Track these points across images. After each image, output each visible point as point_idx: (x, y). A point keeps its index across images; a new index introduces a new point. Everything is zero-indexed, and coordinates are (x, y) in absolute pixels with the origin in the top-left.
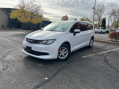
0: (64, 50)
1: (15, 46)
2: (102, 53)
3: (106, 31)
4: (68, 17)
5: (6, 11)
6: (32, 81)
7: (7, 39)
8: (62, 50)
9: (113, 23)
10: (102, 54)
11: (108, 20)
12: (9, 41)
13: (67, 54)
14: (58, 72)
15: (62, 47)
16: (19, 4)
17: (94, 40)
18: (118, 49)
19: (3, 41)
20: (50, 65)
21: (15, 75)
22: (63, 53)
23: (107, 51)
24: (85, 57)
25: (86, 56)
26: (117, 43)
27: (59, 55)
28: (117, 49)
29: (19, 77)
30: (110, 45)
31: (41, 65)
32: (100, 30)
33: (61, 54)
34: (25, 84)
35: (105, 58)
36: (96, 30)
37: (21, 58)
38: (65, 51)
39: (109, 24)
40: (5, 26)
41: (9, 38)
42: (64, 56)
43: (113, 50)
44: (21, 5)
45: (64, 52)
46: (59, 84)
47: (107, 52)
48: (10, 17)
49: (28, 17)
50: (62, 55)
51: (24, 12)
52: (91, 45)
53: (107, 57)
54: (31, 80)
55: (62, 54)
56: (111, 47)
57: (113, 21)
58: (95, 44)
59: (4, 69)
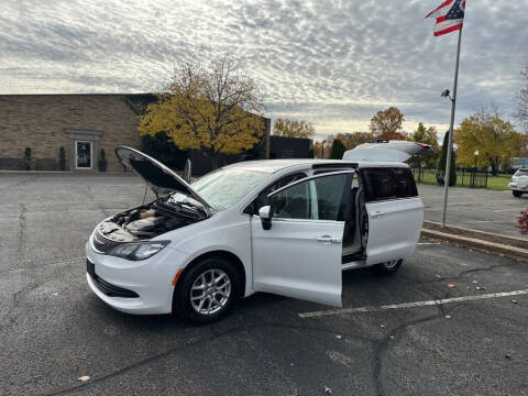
0: (216, 280)
4: (400, 116)
8: (209, 280)
15: (212, 271)
22: (211, 292)
24: (311, 314)
27: (197, 302)
33: (204, 297)
36: (519, 180)
38: (219, 284)
42: (214, 305)
43: (491, 296)
45: (216, 290)
50: (208, 300)
53: (409, 327)
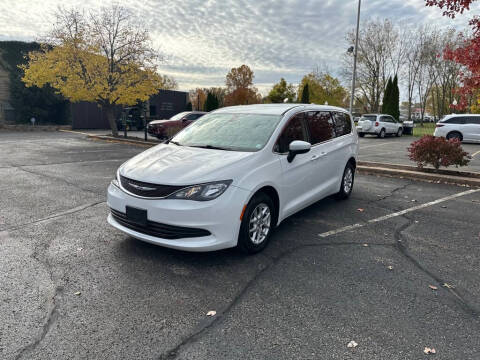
2: (385, 218)
3: (400, 128)
6: (169, 324)
9: (426, 95)
10: (385, 221)
11: (406, 83)
12: (34, 180)
13: (269, 225)
14: (244, 292)
16: (60, 26)
17: (358, 166)
18: (440, 200)
19: (11, 182)
21: (107, 307)
23: (404, 212)
24: (327, 234)
25: (332, 232)
26: (438, 179)
28: (437, 202)
29: (121, 312)
30: (413, 187)
31: (183, 271)
32: (377, 124)
35: (398, 235)
36: (363, 124)
39: (410, 99)
43: (426, 205)
44: (66, 30)
46: (254, 327)
47: (403, 215)
48: (23, 80)
49: (98, 81)
51: (80, 62)
52: (346, 190)
54: (164, 321)
56: (416, 194)
57: (425, 85)
58: (361, 183)
59: (60, 290)
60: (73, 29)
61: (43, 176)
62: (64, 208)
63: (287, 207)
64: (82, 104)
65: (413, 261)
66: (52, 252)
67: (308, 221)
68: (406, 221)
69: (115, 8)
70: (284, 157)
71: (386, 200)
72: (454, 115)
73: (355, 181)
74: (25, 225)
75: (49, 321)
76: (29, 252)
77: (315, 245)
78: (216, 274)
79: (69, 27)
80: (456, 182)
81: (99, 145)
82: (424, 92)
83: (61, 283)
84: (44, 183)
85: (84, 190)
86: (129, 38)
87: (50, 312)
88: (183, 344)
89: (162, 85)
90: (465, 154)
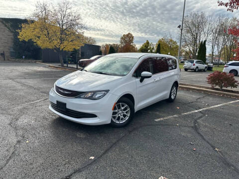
0: (123, 108)
1: (33, 98)
2: (191, 112)
3: (206, 67)
4: (133, 37)
5: (9, 25)
6: (69, 163)
7: (14, 84)
8: (119, 108)
10: (190, 114)
11: (211, 45)
12: (19, 86)
13: (129, 115)
14: (111, 147)
16: (37, 12)
17: (179, 86)
18: (221, 105)
20: (98, 134)
21: (40, 152)
22: (120, 113)
23: (201, 110)
24: (159, 120)
25: (162, 119)
26: (221, 94)
27: (114, 117)
28: (219, 105)
29: (46, 154)
30: (208, 97)
31: (82, 135)
32: (194, 65)
33: (117, 116)
34: (58, 166)
35: (195, 122)
36: (187, 64)
37: (46, 123)
38: (124, 110)
39: (213, 53)
40: (7, 54)
41: (18, 80)
42: (122, 119)
43: (213, 107)
44: (40, 13)
45: (123, 113)
46: (112, 166)
47: (200, 112)
48: (19, 37)
49: (55, 39)
50: (119, 117)
51: (47, 29)
52: (173, 97)
53: (198, 121)
54: (67, 160)
55: (120, 115)
56: (209, 101)
57: (221, 46)
58: (181, 94)
59: (19, 142)
60: (44, 13)
61: (23, 85)
62: (30, 101)
63: (139, 105)
64: (47, 50)
65: (201, 136)
66: (19, 123)
67: (150, 112)
68: (201, 115)
69: (64, 3)
70: (138, 80)
71: (192, 104)
72: (234, 62)
73: (177, 93)
74: (9, 109)
75: (10, 157)
76: (8, 122)
77: (152, 125)
78: (99, 137)
79: (42, 12)
80: (231, 95)
81: (54, 70)
82: (220, 50)
83: (20, 138)
84: (23, 88)
85: (42, 92)
86: (70, 18)
87: (11, 153)
88: (74, 173)
89: (89, 42)
90: (236, 82)
